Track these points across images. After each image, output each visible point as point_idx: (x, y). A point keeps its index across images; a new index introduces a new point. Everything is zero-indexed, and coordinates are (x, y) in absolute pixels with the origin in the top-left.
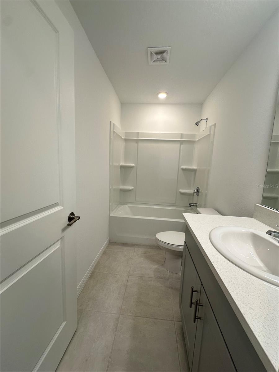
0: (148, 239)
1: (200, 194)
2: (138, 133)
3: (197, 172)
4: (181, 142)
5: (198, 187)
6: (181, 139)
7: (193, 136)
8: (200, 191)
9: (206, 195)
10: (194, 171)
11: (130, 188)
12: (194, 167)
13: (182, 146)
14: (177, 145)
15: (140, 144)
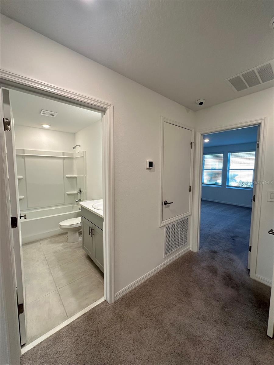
0: (49, 232)
1: (82, 193)
2: (24, 150)
3: (78, 178)
4: (64, 158)
5: (80, 189)
6: (63, 156)
7: (72, 154)
8: (82, 191)
9: (86, 193)
10: (76, 178)
11: (21, 198)
12: (75, 175)
13: (64, 161)
14: (61, 161)
15: (27, 159)
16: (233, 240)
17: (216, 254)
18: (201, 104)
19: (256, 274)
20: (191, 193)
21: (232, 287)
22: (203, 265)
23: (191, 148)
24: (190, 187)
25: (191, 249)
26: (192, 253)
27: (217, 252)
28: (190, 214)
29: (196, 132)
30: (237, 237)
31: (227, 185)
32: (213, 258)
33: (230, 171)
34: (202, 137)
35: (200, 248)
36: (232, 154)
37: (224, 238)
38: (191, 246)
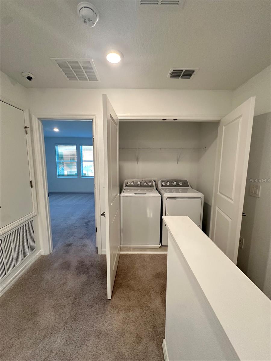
16: (87, 225)
17: (71, 246)
18: (30, 78)
19: (102, 250)
20: (33, 189)
21: (84, 273)
22: (56, 265)
23: (26, 134)
24: (31, 182)
25: (43, 254)
26: (44, 257)
27: (72, 244)
28: (36, 213)
29: (31, 115)
30: (90, 221)
31: (82, 175)
32: (67, 252)
33: (83, 162)
34: (40, 122)
35: (54, 247)
36: (84, 146)
37: (79, 227)
38: (42, 250)
